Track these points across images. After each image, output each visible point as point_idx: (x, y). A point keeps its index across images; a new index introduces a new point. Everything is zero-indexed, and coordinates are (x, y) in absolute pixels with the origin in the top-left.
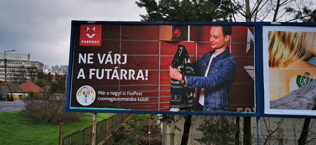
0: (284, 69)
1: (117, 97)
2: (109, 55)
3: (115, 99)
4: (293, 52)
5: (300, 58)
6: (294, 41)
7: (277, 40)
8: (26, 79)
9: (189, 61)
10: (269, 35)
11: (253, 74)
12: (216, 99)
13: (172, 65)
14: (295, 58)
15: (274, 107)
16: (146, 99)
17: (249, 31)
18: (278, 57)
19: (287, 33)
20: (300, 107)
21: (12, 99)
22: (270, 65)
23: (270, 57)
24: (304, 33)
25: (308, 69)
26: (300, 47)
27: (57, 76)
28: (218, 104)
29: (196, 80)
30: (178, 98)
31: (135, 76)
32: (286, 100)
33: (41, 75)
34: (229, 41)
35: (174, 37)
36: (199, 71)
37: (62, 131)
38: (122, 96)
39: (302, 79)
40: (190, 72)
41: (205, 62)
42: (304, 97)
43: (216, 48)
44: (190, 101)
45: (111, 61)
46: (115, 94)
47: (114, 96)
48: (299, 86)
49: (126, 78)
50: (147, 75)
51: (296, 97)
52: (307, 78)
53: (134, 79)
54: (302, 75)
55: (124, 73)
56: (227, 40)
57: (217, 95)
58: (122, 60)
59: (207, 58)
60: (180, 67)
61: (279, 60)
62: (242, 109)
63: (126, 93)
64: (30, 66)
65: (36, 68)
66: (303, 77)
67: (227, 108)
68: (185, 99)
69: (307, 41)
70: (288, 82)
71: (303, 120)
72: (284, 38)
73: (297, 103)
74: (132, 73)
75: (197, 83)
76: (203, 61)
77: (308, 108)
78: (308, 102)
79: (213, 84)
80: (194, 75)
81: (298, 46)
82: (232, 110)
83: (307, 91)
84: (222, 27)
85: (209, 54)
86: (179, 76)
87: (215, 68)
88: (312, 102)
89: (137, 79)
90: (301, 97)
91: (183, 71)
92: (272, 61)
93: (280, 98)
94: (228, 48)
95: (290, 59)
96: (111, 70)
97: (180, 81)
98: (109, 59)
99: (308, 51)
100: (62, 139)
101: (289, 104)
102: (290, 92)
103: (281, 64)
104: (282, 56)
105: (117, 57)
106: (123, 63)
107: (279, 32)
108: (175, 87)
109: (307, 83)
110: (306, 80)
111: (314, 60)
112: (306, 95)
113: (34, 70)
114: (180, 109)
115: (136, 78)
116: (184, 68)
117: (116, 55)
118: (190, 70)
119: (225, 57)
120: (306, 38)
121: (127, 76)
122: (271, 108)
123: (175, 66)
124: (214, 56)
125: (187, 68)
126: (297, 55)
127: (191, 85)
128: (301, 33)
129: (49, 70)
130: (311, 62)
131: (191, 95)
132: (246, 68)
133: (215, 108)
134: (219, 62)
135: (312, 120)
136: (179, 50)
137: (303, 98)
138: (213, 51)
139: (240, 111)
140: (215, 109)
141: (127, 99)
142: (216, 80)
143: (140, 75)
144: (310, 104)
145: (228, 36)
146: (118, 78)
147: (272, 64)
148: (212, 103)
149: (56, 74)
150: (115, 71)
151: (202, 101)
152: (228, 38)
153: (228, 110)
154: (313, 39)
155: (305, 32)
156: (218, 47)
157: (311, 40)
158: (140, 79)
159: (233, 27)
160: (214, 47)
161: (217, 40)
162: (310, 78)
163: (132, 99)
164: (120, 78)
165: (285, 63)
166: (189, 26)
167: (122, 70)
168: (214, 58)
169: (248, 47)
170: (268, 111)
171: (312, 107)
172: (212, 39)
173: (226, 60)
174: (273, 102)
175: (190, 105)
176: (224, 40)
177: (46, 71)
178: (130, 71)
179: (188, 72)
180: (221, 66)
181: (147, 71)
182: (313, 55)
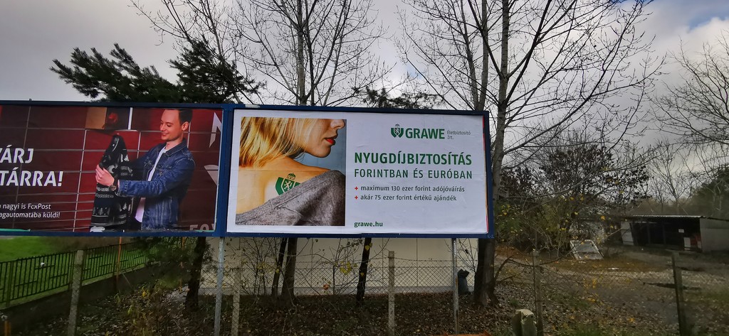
0: (259, 169)
2: (8, 150)
4: (275, 146)
5: (284, 153)
6: (277, 131)
7: (253, 128)
9: (127, 159)
10: (243, 122)
11: (216, 177)
12: (161, 213)
13: (101, 164)
14: (276, 153)
15: (241, 223)
16: (56, 215)
17: (216, 117)
18: (252, 152)
19: (267, 120)
20: (278, 222)
22: (240, 164)
23: (241, 153)
24: (291, 121)
25: (294, 170)
26: (285, 138)
28: (164, 220)
29: (134, 186)
30: (105, 211)
31: (43, 180)
32: (260, 213)
34: (187, 130)
36: (140, 174)
38: (19, 211)
39: (285, 183)
40: (126, 174)
42: (285, 208)
43: (168, 140)
44: (123, 217)
48: (280, 192)
49: (28, 184)
50: (60, 180)
51: (273, 208)
52: (292, 182)
53: (40, 184)
54: (285, 178)
55: (26, 175)
56: (184, 129)
57: (163, 206)
58: (26, 157)
59: (153, 155)
60: (113, 167)
61: (252, 157)
62: (196, 226)
63: (27, 206)
66: (286, 180)
67: (175, 225)
68: (115, 213)
69: (295, 130)
70: (263, 186)
72: (263, 127)
73: (274, 216)
74: (38, 176)
75: (136, 190)
76: (148, 158)
77: (289, 223)
78: (290, 214)
79: (158, 192)
81: (281, 137)
82: (183, 228)
83: (290, 200)
84: (180, 110)
86: (110, 181)
87: (163, 169)
88: (296, 214)
89: (46, 185)
90: (280, 208)
91: (116, 174)
92: (243, 159)
93: (251, 209)
94: (184, 140)
95: (268, 155)
96: (8, 172)
97: (111, 188)
98: (7, 156)
99: (296, 144)
101: (263, 218)
102: (266, 200)
103: (256, 163)
104: (258, 151)
105: (19, 153)
106: (27, 162)
107: (257, 119)
108: (102, 196)
109: (291, 188)
111: (302, 157)
112: (288, 204)
114: (106, 228)
115: (43, 183)
117: (17, 150)
118: (127, 171)
119: (180, 153)
120: (294, 127)
121: (31, 181)
122: (237, 223)
123: (105, 166)
124: (164, 151)
125: (123, 168)
126: (279, 150)
127: (126, 193)
128: (287, 120)
130: (298, 159)
131: (125, 208)
132: (207, 167)
133: (159, 225)
134: (170, 160)
136: (113, 142)
137: (283, 209)
139: (194, 229)
140: (159, 227)
141: (27, 215)
142: (163, 185)
143: (51, 179)
144: (293, 218)
145: (186, 123)
146: (17, 184)
147: (244, 162)
148: (155, 219)
150: (14, 173)
151: (139, 217)
152: (186, 125)
153: (178, 228)
154: (304, 128)
155: (293, 119)
156: (171, 138)
157: (301, 129)
160: (164, 138)
161: (170, 129)
162: (296, 181)
163: (34, 215)
164: (19, 184)
165: (261, 161)
166: (131, 109)
167: (24, 172)
169: (213, 138)
170: (232, 227)
172: (163, 127)
173: (181, 156)
174: (241, 216)
175: (122, 223)
176: (180, 128)
178: (36, 173)
179: (123, 174)
181: (61, 173)
182: (302, 151)
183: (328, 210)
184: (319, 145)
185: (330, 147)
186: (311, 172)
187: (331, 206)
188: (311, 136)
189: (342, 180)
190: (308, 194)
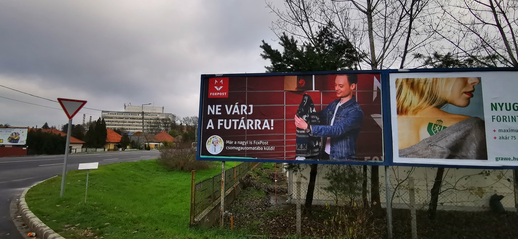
0: (413, 116)
1: (244, 146)
2: (236, 106)
3: (242, 148)
4: (424, 99)
5: (431, 105)
6: (424, 88)
7: (405, 87)
8: (160, 130)
9: (314, 111)
10: (396, 82)
11: (380, 123)
12: (343, 148)
13: (298, 114)
14: (425, 104)
15: (403, 156)
16: (272, 148)
17: (375, 79)
18: (406, 104)
19: (416, 80)
20: (433, 156)
21: (148, 148)
22: (398, 113)
23: (398, 105)
24: (435, 80)
25: (440, 116)
26: (431, 93)
27: (188, 126)
28: (345, 153)
29: (321, 129)
30: (304, 147)
31: (261, 126)
32: (417, 149)
33: (174, 126)
34: (355, 89)
35: (298, 88)
36: (324, 120)
37: (194, 178)
38: (248, 145)
39: (434, 127)
40: (315, 121)
41: (330, 111)
42: (436, 145)
43: (342, 97)
44: (317, 150)
45: (238, 111)
46: (242, 143)
47: (241, 146)
48: (431, 133)
49: (252, 128)
50: (272, 125)
51: (427, 145)
52: (440, 126)
53: (260, 128)
54: (434, 123)
55: (250, 123)
56: (352, 89)
57: (343, 143)
58: (248, 110)
59: (333, 107)
60: (305, 116)
61: (407, 107)
62: (369, 158)
63: (253, 142)
64: (164, 117)
65: (169, 120)
66: (435, 124)
67: (354, 157)
68: (311, 148)
69: (439, 87)
70: (418, 129)
71: (436, 169)
72: (413, 85)
73: (429, 152)
74: (258, 123)
75: (323, 132)
76: (329, 110)
77: (441, 157)
78: (441, 150)
79: (339, 133)
80: (320, 124)
81: (428, 93)
82: (359, 159)
83: (440, 139)
84: (348, 75)
85: (334, 103)
86: (305, 126)
87: (341, 117)
88: (446, 150)
89: (263, 128)
90: (433, 146)
91: (309, 121)
92: (400, 109)
93: (409, 146)
94: (354, 96)
95: (419, 106)
96: (238, 120)
97: (306, 130)
98: (236, 110)
99: (441, 97)
100: (194, 186)
101: (420, 152)
102: (421, 140)
103: (410, 112)
104: (411, 104)
105: (244, 108)
106: (249, 114)
107: (407, 80)
108: (300, 136)
109: (440, 130)
110: (438, 128)
112: (439, 143)
113: (168, 121)
114: (306, 158)
115: (261, 128)
116: (310, 117)
117: (242, 106)
118: (315, 119)
119: (351, 106)
120: (438, 83)
121: (253, 125)
122: (400, 156)
123: (300, 116)
124: (339, 104)
125: (312, 117)
126: (427, 102)
127: (316, 134)
128: (431, 79)
129: (181, 121)
131: (317, 144)
132: (373, 116)
133: (342, 156)
134: (345, 111)
135: (446, 169)
136: (304, 99)
137: (435, 147)
138: (339, 100)
139: (368, 160)
140: (342, 158)
141: (254, 148)
142: (342, 129)
143: (266, 125)
144: (444, 153)
145: (354, 84)
146: (245, 128)
147: (401, 111)
148: (338, 152)
149: (187, 124)
150: (242, 121)
151: (328, 150)
152: (354, 86)
154: (446, 85)
155: (437, 78)
156: (343, 95)
157: (444, 86)
158: (266, 129)
159: (358, 75)
160: (339, 96)
161: (342, 89)
162: (443, 125)
163: (258, 148)
165: (414, 111)
166: (314, 76)
167: (248, 121)
168: (339, 107)
169: (375, 95)
170: (396, 159)
171: (446, 155)
172: (337, 88)
173: (352, 108)
174: (403, 151)
175: (316, 154)
176: (350, 88)
177: (178, 122)
178: (256, 121)
179: (313, 121)
180: (347, 114)
181: (272, 121)
182: (446, 102)
183: (473, 147)
184: (459, 97)
185: (469, 99)
186: (455, 119)
187: (474, 144)
188: (452, 91)
189: (481, 124)
190: (455, 135)
